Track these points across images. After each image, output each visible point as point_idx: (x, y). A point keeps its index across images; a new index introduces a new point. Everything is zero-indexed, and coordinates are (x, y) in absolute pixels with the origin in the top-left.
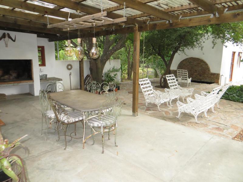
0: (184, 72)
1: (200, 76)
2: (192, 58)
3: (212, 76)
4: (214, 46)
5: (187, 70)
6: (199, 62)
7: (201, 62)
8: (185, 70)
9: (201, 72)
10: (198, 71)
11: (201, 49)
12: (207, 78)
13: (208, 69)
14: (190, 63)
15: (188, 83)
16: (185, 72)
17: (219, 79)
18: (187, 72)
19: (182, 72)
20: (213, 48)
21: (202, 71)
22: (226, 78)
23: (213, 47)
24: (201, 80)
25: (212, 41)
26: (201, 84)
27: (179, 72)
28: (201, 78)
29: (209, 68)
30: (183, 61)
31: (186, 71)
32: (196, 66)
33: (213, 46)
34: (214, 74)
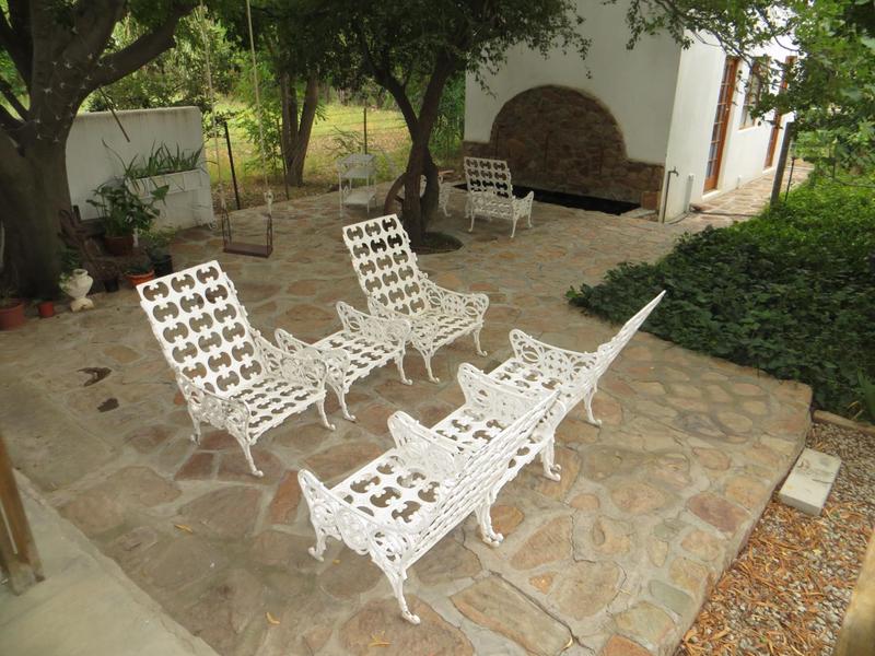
0: (493, 170)
1: (585, 172)
2: (550, 87)
3: (633, 175)
4: (636, 35)
5: (505, 163)
6: (579, 108)
7: (587, 110)
8: (499, 162)
9: (589, 156)
10: (573, 151)
11: (583, 50)
12: (613, 183)
13: (617, 142)
14: (541, 111)
15: (516, 218)
16: (500, 171)
17: (658, 189)
18: (507, 172)
19: (486, 169)
20: (630, 47)
21: (591, 152)
22: (690, 179)
23: (632, 40)
24: (588, 192)
25: (627, 12)
26: (581, 212)
27: (473, 168)
28: (586, 181)
29: (621, 137)
30: (515, 100)
31: (502, 167)
32: (564, 124)
33: (632, 36)
34: (639, 167)
